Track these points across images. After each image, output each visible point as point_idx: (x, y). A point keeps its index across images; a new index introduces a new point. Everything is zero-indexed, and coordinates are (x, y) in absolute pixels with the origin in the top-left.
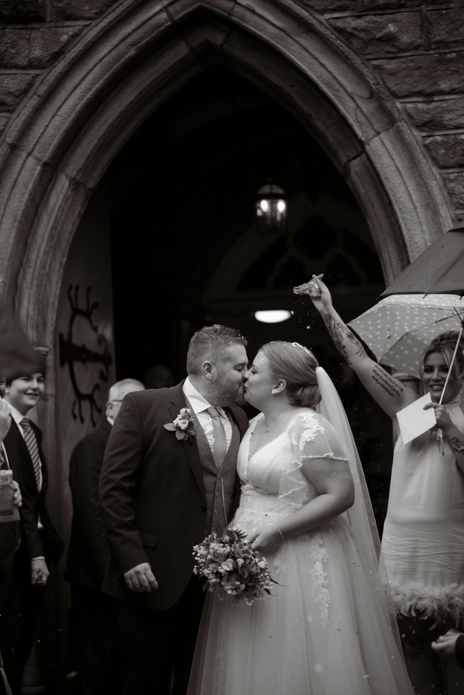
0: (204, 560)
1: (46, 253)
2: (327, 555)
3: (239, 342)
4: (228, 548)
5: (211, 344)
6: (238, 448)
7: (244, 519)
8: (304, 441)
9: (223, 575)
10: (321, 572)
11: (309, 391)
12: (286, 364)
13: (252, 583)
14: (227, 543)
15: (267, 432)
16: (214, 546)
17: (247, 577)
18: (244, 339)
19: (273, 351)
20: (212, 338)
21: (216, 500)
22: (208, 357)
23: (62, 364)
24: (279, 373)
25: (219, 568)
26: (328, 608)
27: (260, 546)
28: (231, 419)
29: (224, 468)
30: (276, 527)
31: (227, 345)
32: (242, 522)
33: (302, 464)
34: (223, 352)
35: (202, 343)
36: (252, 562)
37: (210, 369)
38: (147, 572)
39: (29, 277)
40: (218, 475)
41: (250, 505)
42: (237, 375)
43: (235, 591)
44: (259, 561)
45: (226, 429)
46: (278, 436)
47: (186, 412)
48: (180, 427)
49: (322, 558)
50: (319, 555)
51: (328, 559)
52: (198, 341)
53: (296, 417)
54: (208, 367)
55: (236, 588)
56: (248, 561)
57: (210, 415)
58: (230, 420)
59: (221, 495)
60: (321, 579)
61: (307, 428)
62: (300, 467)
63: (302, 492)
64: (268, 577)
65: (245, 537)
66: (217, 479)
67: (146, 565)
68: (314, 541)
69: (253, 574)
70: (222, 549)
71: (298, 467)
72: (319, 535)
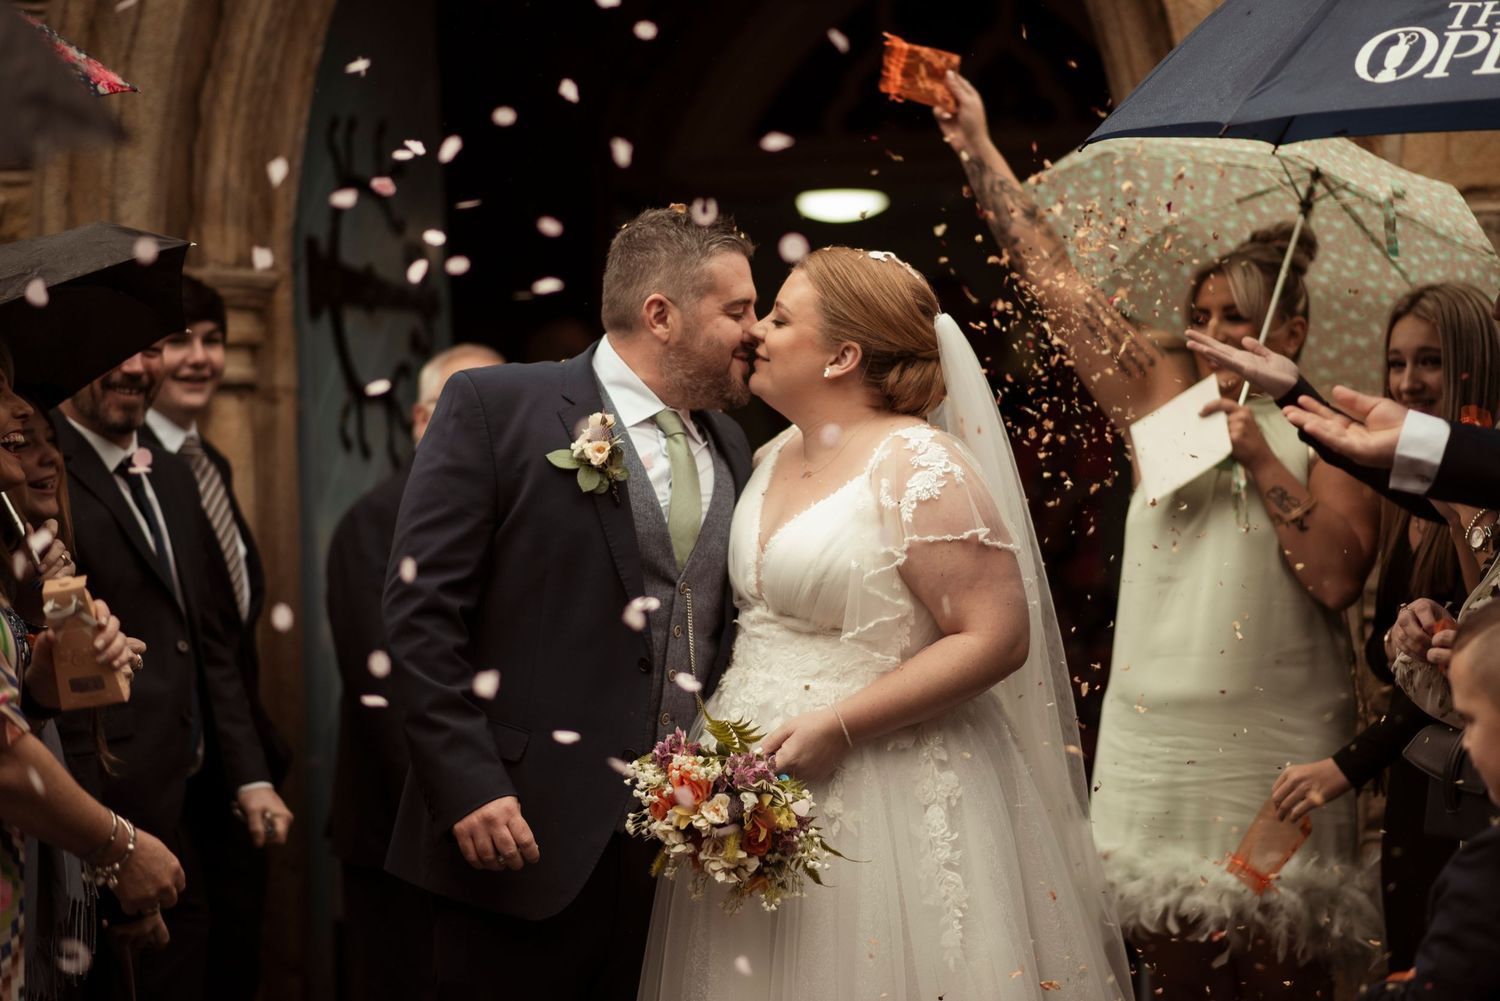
0: (656, 797)
1: (270, 35)
2: (958, 787)
3: (734, 246)
4: (717, 765)
5: (665, 253)
6: (731, 515)
7: (751, 696)
8: (914, 499)
9: (704, 835)
10: (942, 831)
11: (919, 375)
12: (864, 303)
13: (777, 855)
14: (712, 755)
15: (808, 475)
16: (682, 760)
17: (764, 840)
18: (746, 238)
19: (829, 269)
20: (669, 238)
21: (671, 646)
22: (659, 284)
23: (315, 313)
24: (844, 326)
25: (695, 817)
26: (961, 920)
27: (793, 762)
28: (712, 445)
29: (693, 565)
30: (833, 716)
31: (706, 253)
32: (745, 704)
33: (905, 557)
34: (696, 271)
35: (642, 249)
36: (779, 802)
37: (663, 315)
38: (513, 821)
39: (227, 96)
40: (678, 582)
41: (764, 662)
42: (729, 330)
43: (734, 875)
44: (795, 800)
45: (700, 468)
46: (842, 484)
47: (604, 421)
48: (589, 460)
49: (946, 795)
50: (939, 787)
51: (959, 799)
52: (631, 245)
53: (888, 439)
54: (659, 310)
55: (737, 868)
56: (767, 799)
57: (662, 430)
58: (708, 446)
59: (685, 632)
60: (942, 847)
61: (920, 468)
62: (901, 564)
63: (899, 626)
64: (817, 840)
65: (758, 739)
66: (677, 593)
67: (509, 802)
68: (925, 754)
69: (779, 832)
70: (702, 771)
71: (896, 563)
72: (938, 739)
